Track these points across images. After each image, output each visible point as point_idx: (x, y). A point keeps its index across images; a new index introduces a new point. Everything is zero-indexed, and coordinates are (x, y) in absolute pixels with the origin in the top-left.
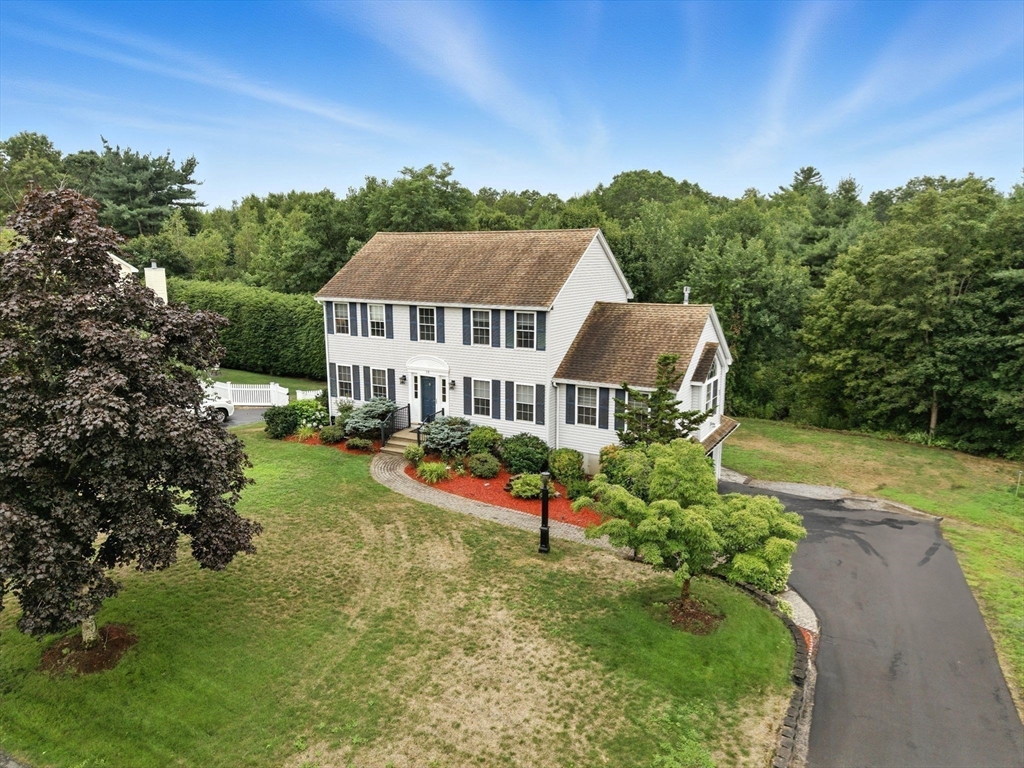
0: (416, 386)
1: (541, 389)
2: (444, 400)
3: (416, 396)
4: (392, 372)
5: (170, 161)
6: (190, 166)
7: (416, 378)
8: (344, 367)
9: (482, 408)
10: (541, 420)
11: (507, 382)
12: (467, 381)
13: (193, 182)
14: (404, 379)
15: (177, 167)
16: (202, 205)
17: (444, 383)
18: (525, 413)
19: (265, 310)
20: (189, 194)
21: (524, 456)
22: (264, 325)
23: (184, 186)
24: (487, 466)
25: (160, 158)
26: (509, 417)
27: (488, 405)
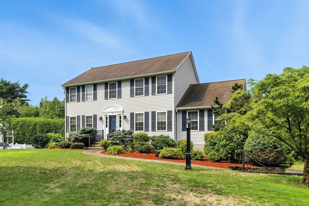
0: (107, 121)
1: (170, 112)
2: (120, 126)
3: (107, 127)
4: (95, 116)
5: (19, 84)
6: (26, 86)
7: (107, 118)
8: (73, 117)
9: (139, 127)
10: (170, 129)
11: (152, 112)
12: (132, 115)
13: (26, 92)
14: (101, 118)
15: (21, 86)
16: (29, 100)
17: (120, 117)
18: (162, 127)
19: (46, 125)
20: (25, 97)
21: (164, 142)
22: (45, 130)
23: (23, 93)
24: (144, 146)
25: (15, 83)
26: (153, 129)
27: (142, 125)
